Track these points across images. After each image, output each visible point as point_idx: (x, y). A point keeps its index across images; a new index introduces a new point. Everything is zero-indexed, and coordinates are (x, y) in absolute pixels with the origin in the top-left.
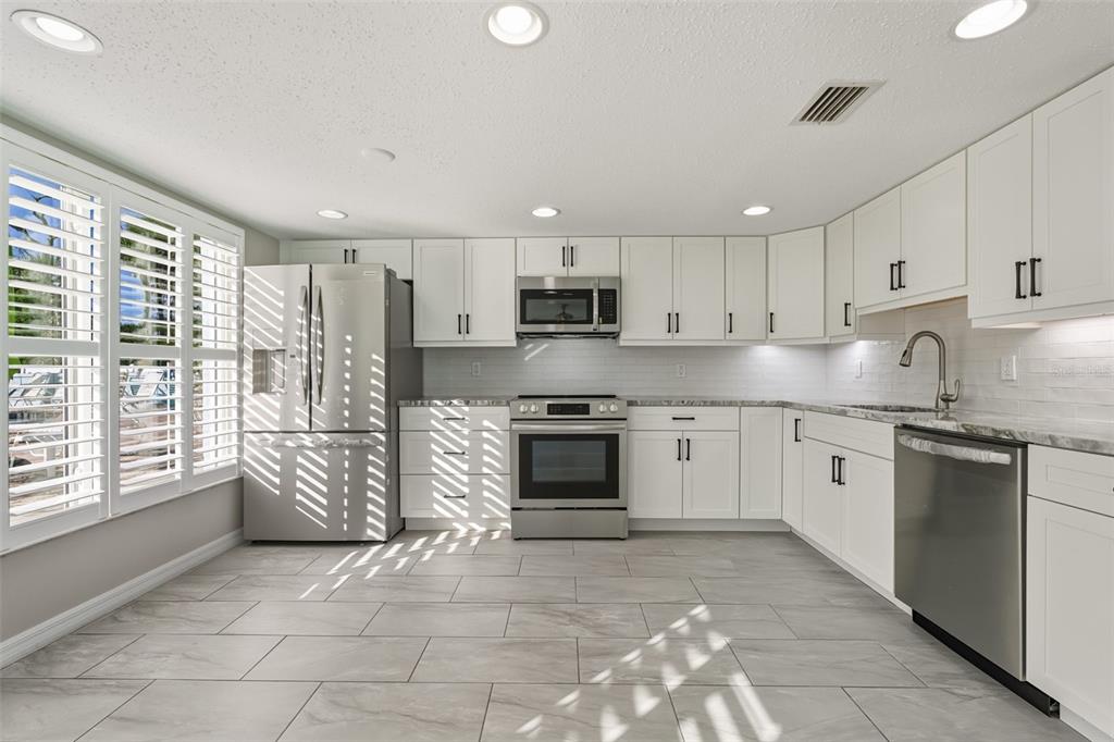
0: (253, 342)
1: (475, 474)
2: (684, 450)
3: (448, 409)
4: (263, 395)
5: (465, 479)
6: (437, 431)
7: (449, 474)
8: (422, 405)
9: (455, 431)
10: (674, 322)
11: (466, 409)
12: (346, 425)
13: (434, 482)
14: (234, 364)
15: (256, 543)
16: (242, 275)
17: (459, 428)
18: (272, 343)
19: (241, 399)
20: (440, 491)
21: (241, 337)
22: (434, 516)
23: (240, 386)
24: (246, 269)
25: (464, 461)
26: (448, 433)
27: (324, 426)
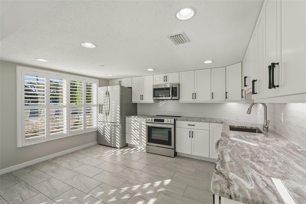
0: (99, 103)
1: (140, 135)
2: (191, 134)
3: (135, 118)
4: (100, 114)
5: (138, 136)
6: (133, 124)
7: (135, 134)
8: (129, 117)
9: (137, 124)
10: (194, 96)
11: (138, 119)
12: (113, 121)
13: (132, 136)
14: (96, 107)
15: (100, 144)
16: (97, 89)
17: (137, 123)
18: (101, 103)
19: (97, 115)
20: (133, 138)
21: (97, 102)
22: (132, 144)
23: (97, 112)
24: (98, 88)
25: (138, 131)
26: (135, 124)
27: (109, 121)
